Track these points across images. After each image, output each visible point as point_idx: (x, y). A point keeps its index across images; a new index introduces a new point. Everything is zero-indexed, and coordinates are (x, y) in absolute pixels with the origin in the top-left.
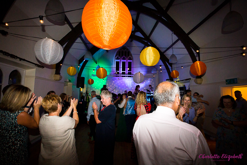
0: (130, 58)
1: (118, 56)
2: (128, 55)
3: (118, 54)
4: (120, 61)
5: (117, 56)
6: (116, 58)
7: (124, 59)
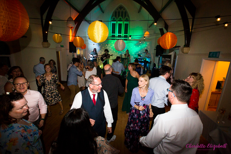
0: (127, 19)
1: (115, 17)
2: (125, 16)
3: (114, 15)
4: (117, 23)
5: (113, 18)
6: (112, 19)
7: (120, 20)
